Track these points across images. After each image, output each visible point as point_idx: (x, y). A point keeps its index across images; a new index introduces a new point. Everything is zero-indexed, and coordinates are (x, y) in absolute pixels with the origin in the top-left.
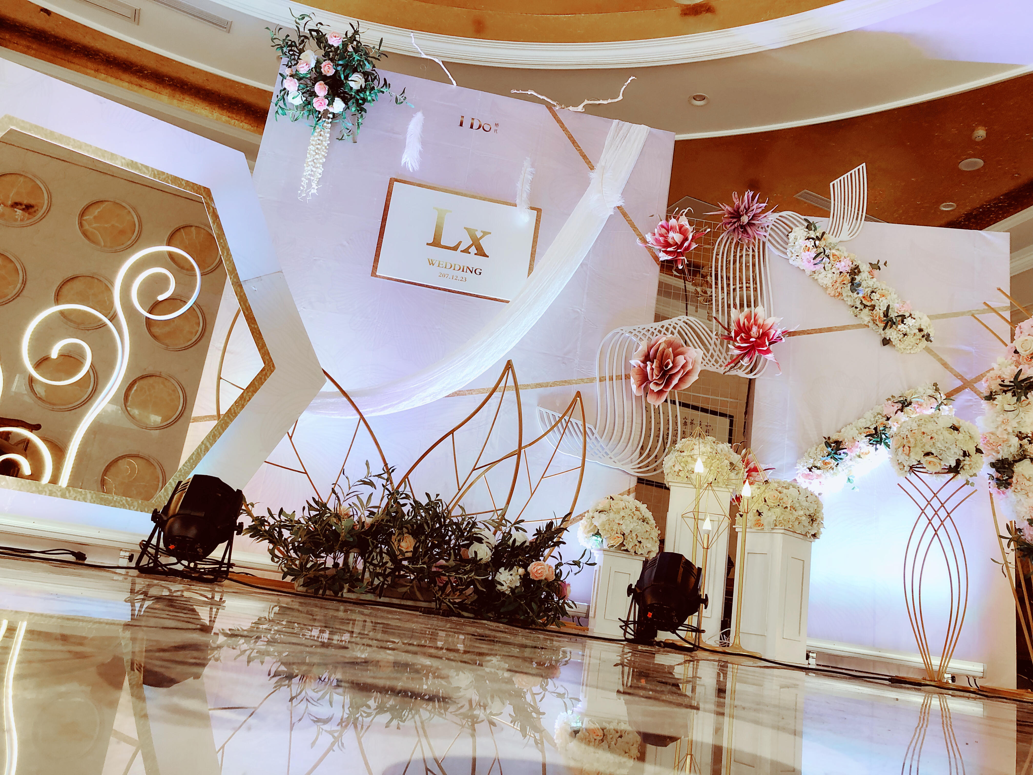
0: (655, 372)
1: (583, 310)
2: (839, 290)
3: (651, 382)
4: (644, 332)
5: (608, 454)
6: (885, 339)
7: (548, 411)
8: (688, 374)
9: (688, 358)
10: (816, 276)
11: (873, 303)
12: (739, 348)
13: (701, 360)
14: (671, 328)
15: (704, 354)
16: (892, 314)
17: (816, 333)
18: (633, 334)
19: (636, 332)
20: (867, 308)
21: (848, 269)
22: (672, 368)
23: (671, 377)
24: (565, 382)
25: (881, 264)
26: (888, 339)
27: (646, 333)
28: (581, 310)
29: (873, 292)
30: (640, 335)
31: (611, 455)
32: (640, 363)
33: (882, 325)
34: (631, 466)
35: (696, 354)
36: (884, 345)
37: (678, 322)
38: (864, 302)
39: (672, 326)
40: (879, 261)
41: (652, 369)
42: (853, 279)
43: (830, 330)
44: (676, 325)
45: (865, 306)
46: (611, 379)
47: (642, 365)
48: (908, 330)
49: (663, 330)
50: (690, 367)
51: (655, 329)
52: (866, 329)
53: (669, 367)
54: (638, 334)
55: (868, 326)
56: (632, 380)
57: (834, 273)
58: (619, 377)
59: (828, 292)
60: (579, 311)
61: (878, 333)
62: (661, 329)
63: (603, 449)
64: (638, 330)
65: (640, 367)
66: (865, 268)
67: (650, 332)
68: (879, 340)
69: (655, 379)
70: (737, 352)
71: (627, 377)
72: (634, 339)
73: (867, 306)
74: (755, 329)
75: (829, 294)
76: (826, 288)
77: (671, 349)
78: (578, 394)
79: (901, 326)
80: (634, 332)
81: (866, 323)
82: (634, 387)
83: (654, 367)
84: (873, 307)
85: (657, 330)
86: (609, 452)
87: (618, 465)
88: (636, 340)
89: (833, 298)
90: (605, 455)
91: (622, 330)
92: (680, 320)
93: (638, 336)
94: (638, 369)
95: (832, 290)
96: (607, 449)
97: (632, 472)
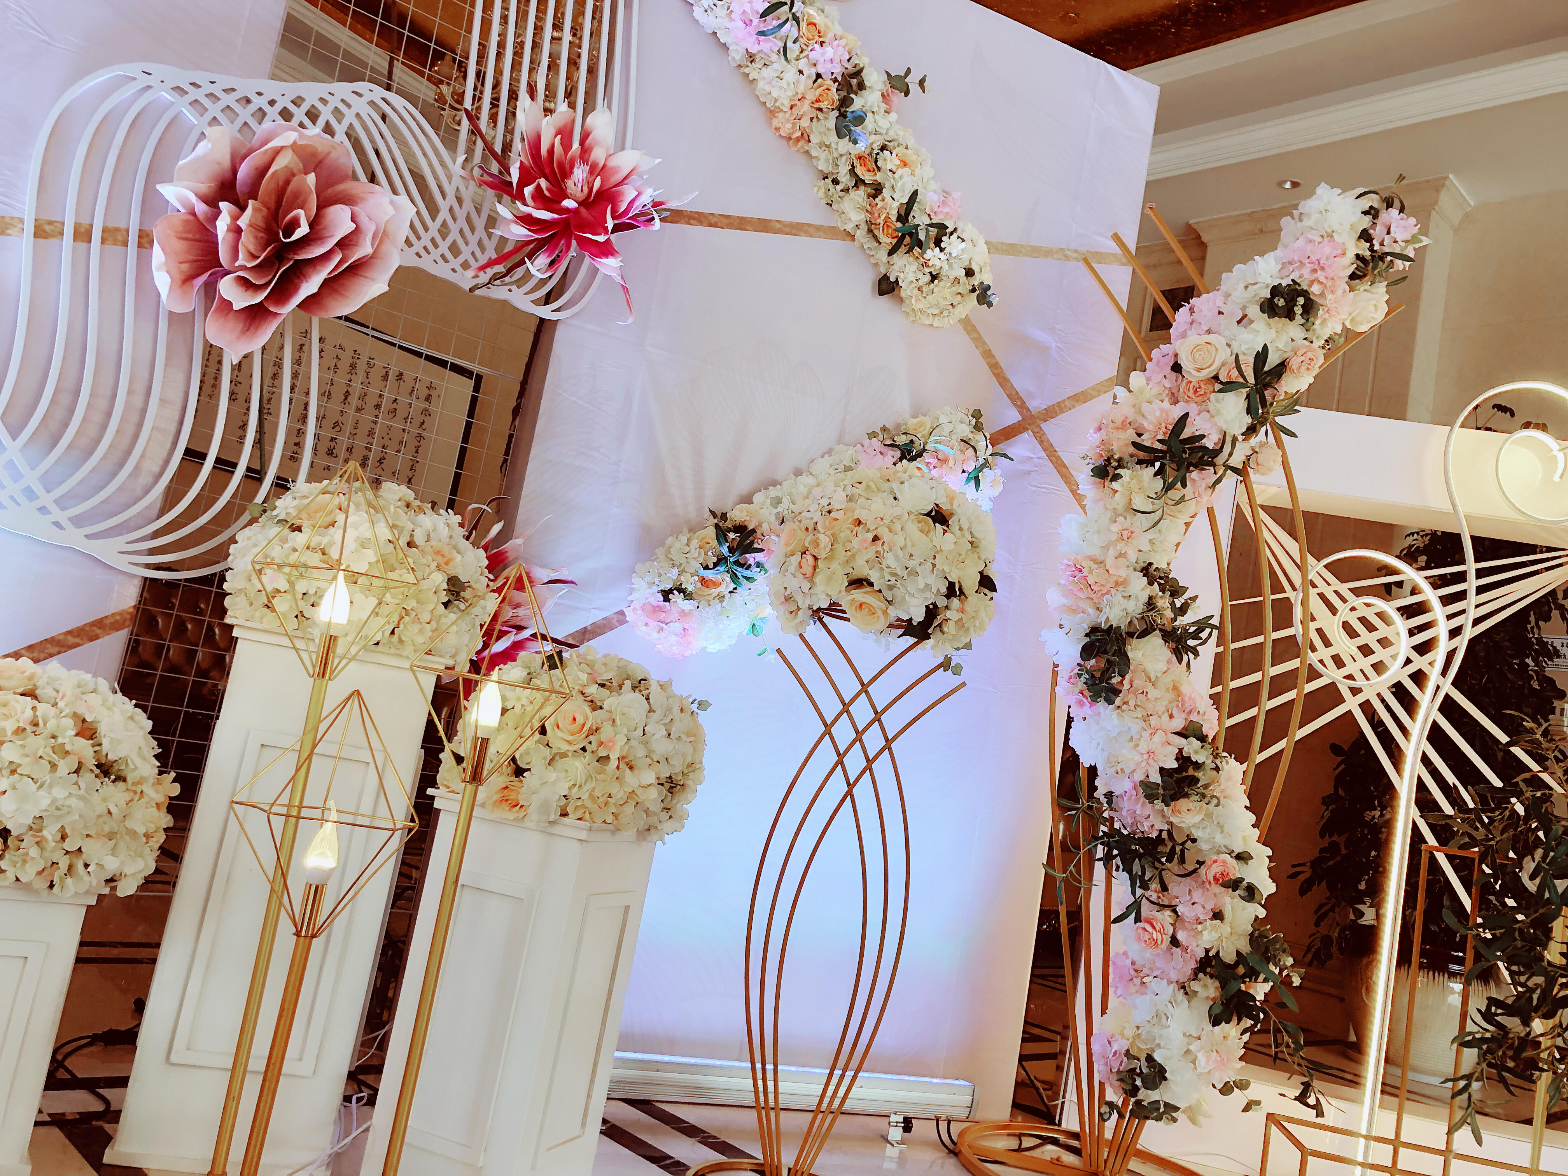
0: (247, 241)
2: (805, 123)
3: (228, 273)
4: (229, 100)
5: (31, 496)
6: (885, 278)
8: (356, 269)
9: (363, 219)
10: (753, 71)
11: (879, 177)
12: (526, 220)
13: (406, 231)
14: (326, 115)
15: (418, 213)
16: (919, 218)
17: (730, 226)
18: (189, 98)
19: (198, 94)
20: (862, 188)
21: (838, 71)
22: (305, 241)
23: (301, 270)
25: (912, 81)
27: (236, 107)
29: (883, 148)
30: (214, 110)
31: (46, 499)
32: (194, 199)
33: (888, 241)
34: (120, 542)
35: (390, 211)
36: (880, 295)
37: (352, 99)
38: (859, 170)
39: (330, 107)
40: (908, 71)
41: (237, 231)
42: (845, 102)
43: (764, 226)
44: (343, 107)
45: (859, 182)
46: (83, 235)
47: (201, 208)
48: (946, 267)
49: (299, 114)
50: (364, 249)
51: (272, 103)
52: (848, 243)
53: (298, 234)
54: (206, 102)
55: (853, 238)
56: (158, 254)
57: (801, 72)
58: (115, 236)
59: (775, 123)
61: (873, 261)
62: (292, 108)
63: (17, 476)
64: (208, 88)
65: (194, 214)
66: (874, 79)
67: (252, 108)
68: (868, 280)
69: (243, 268)
70: (520, 232)
71: (145, 241)
72: (190, 116)
73: (863, 182)
74: (580, 173)
75: (777, 129)
76: (772, 113)
77: (311, 179)
79: (932, 254)
80: (193, 94)
81: (849, 227)
82: (163, 281)
83: (243, 222)
84: (877, 190)
85: (278, 107)
86: (38, 489)
87: (75, 537)
88: (196, 122)
89: (784, 142)
90: (21, 499)
91: (149, 74)
92: (360, 95)
93: (206, 110)
94: (186, 222)
95: (788, 121)
96: (32, 478)
97: (123, 563)
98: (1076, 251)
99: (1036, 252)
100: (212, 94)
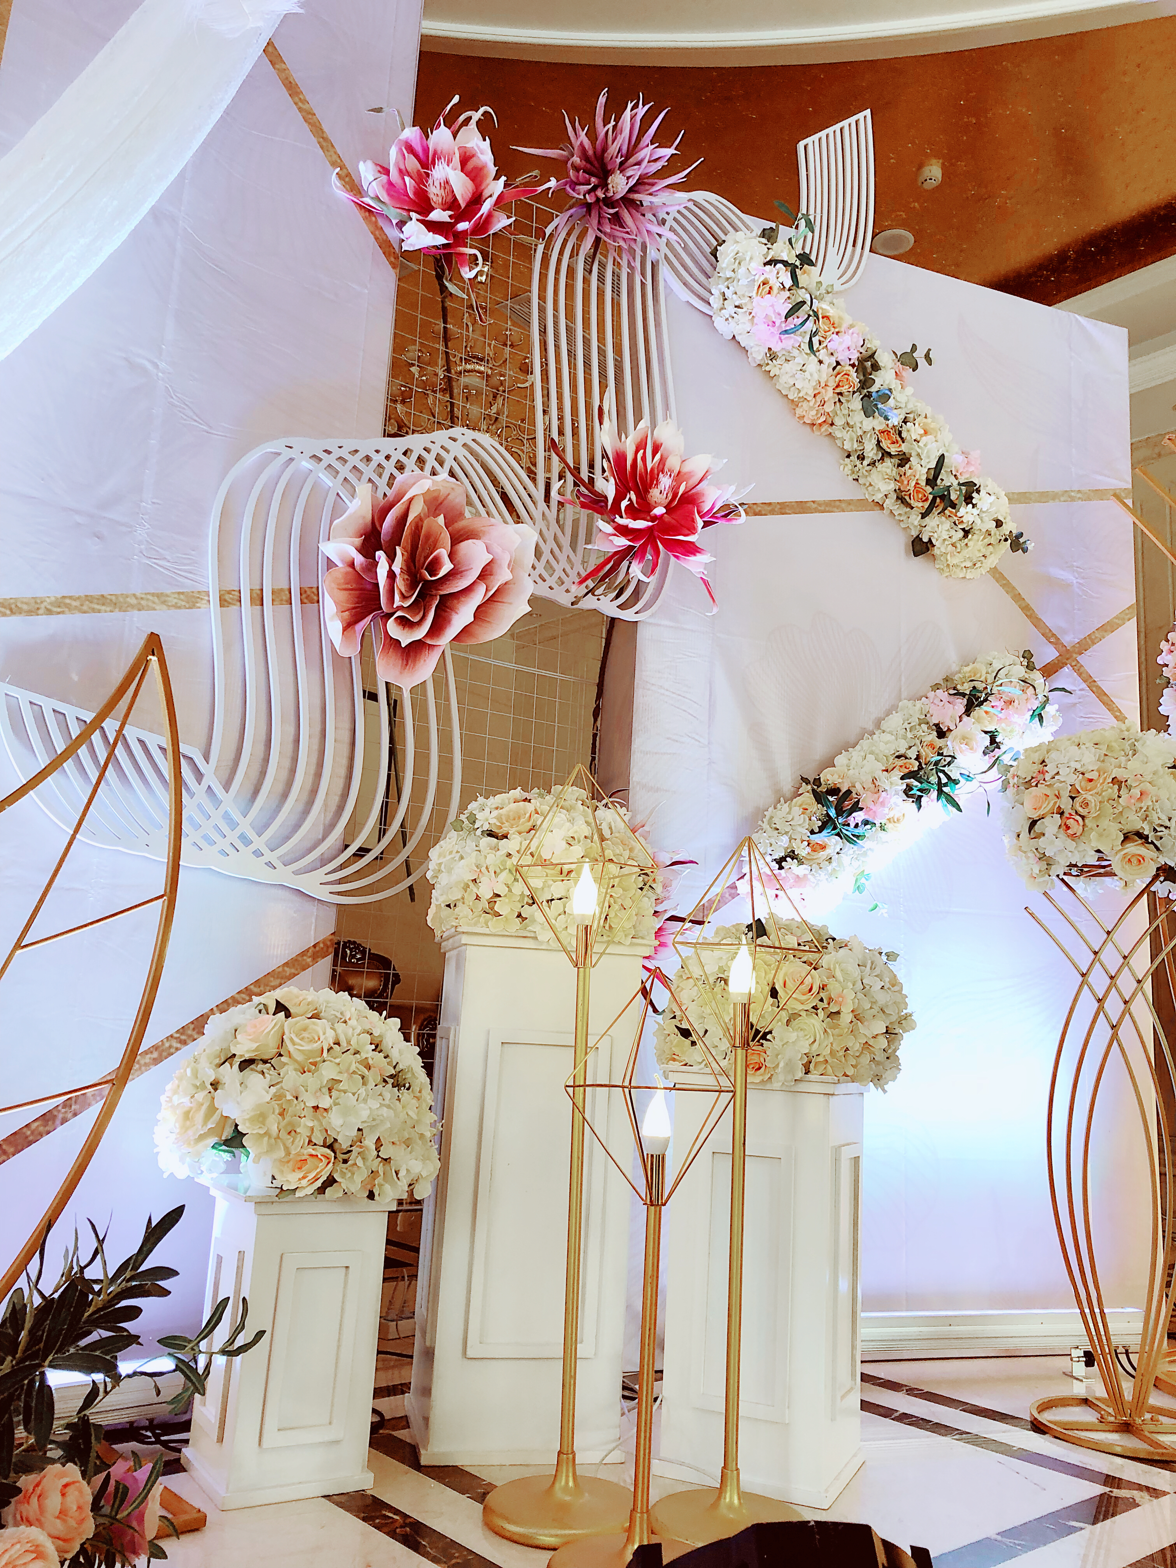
0: (400, 583)
1: (162, 365)
2: (829, 407)
3: (389, 616)
4: (354, 460)
5: (247, 842)
6: (918, 540)
7: (39, 699)
8: (498, 596)
9: (497, 549)
10: (774, 368)
11: (904, 447)
12: (622, 530)
14: (431, 461)
16: (946, 479)
17: (772, 512)
18: (324, 464)
19: (331, 459)
20: (887, 460)
21: (855, 356)
22: (450, 577)
23: (450, 602)
24: (103, 600)
25: (919, 355)
26: (925, 540)
27: (361, 466)
28: (156, 366)
29: (905, 421)
30: (344, 471)
31: (259, 843)
32: (352, 552)
33: (920, 506)
34: (320, 875)
35: (515, 538)
36: (916, 555)
37: (449, 444)
38: (884, 445)
39: (433, 454)
40: (914, 348)
41: (391, 575)
42: (866, 383)
43: (801, 507)
44: (443, 453)
45: (886, 454)
46: (257, 599)
47: (359, 559)
48: (978, 521)
50: (503, 575)
51: (388, 457)
52: (877, 513)
53: (442, 573)
54: (337, 465)
55: (882, 507)
56: (326, 605)
57: (821, 362)
58: (283, 597)
59: (799, 411)
60: (149, 366)
61: (903, 525)
62: (404, 459)
63: (233, 825)
64: (336, 453)
65: (352, 565)
66: (884, 359)
67: (374, 464)
68: (900, 544)
69: (400, 608)
70: (622, 542)
71: (311, 596)
72: (327, 480)
73: (889, 454)
74: (665, 482)
75: (802, 417)
76: (794, 404)
77: (441, 519)
78: (154, 644)
79: (965, 511)
80: (326, 460)
81: (878, 497)
82: (336, 629)
83: (397, 568)
84: (904, 460)
85: (393, 461)
86: (251, 834)
87: (285, 876)
88: (331, 484)
89: (808, 428)
90: (239, 844)
91: (291, 447)
92: (454, 440)
93: (338, 472)
94: (347, 573)
95: (811, 408)
96: (245, 826)
97: (323, 893)
98: (1079, 491)
99: (1044, 497)
100: (340, 458)
